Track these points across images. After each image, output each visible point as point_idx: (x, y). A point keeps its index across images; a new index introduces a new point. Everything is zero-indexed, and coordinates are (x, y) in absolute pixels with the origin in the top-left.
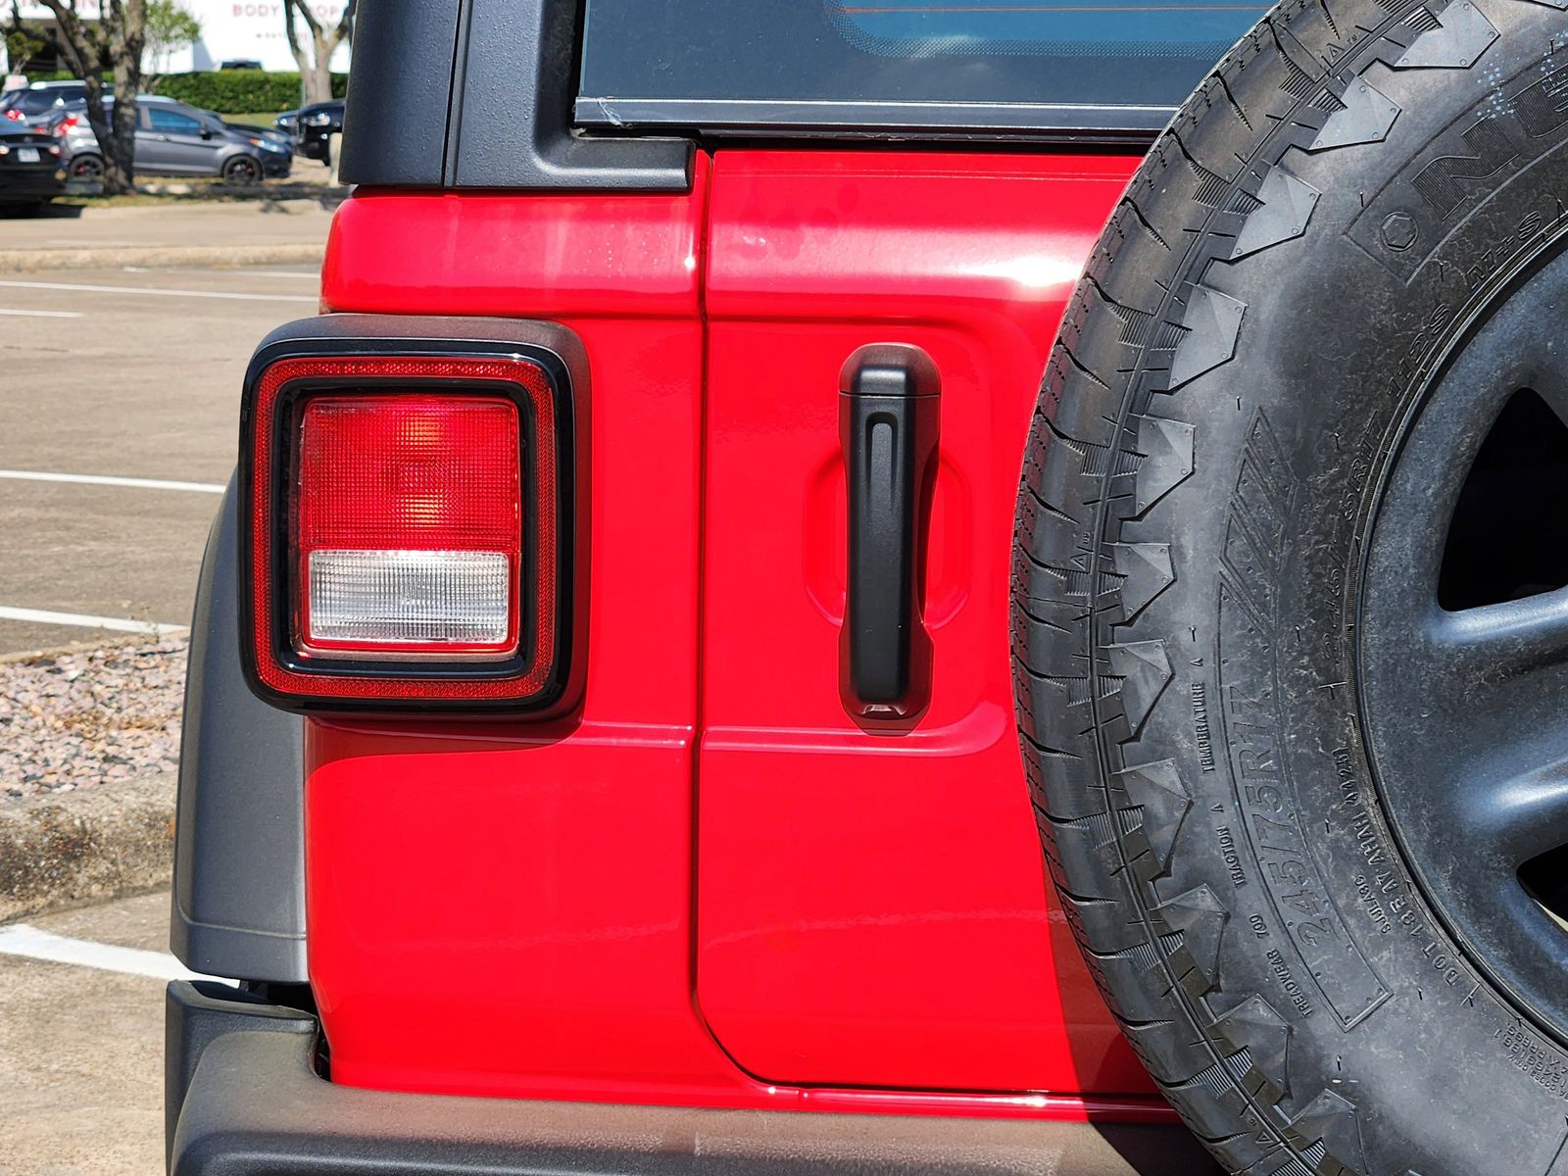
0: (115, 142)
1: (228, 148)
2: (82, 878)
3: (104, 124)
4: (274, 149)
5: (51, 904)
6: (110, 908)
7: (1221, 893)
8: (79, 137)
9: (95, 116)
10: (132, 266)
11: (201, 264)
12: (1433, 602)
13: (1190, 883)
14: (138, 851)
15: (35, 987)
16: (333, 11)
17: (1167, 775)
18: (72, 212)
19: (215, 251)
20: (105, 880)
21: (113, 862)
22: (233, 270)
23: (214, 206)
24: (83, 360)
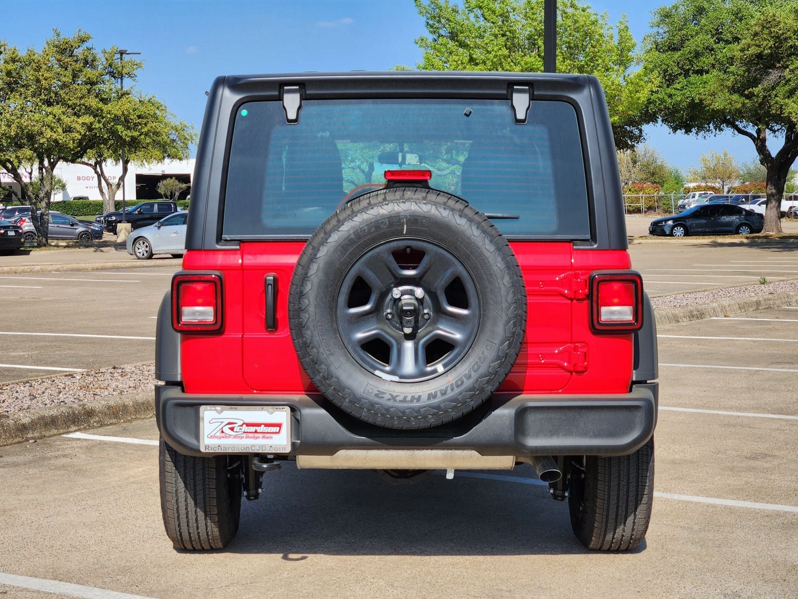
0: (41, 228)
1: (80, 229)
2: (92, 422)
3: (38, 221)
4: (97, 229)
5: (84, 428)
6: (99, 429)
7: (317, 349)
8: (27, 226)
9: (34, 219)
10: (54, 271)
11: (78, 270)
12: (347, 307)
13: (313, 348)
14: (105, 415)
15: (85, 444)
16: (114, 178)
17: (309, 332)
18: (27, 253)
19: (82, 265)
20: (97, 422)
21: (100, 418)
22: (89, 271)
23: (77, 250)
24: (46, 301)
